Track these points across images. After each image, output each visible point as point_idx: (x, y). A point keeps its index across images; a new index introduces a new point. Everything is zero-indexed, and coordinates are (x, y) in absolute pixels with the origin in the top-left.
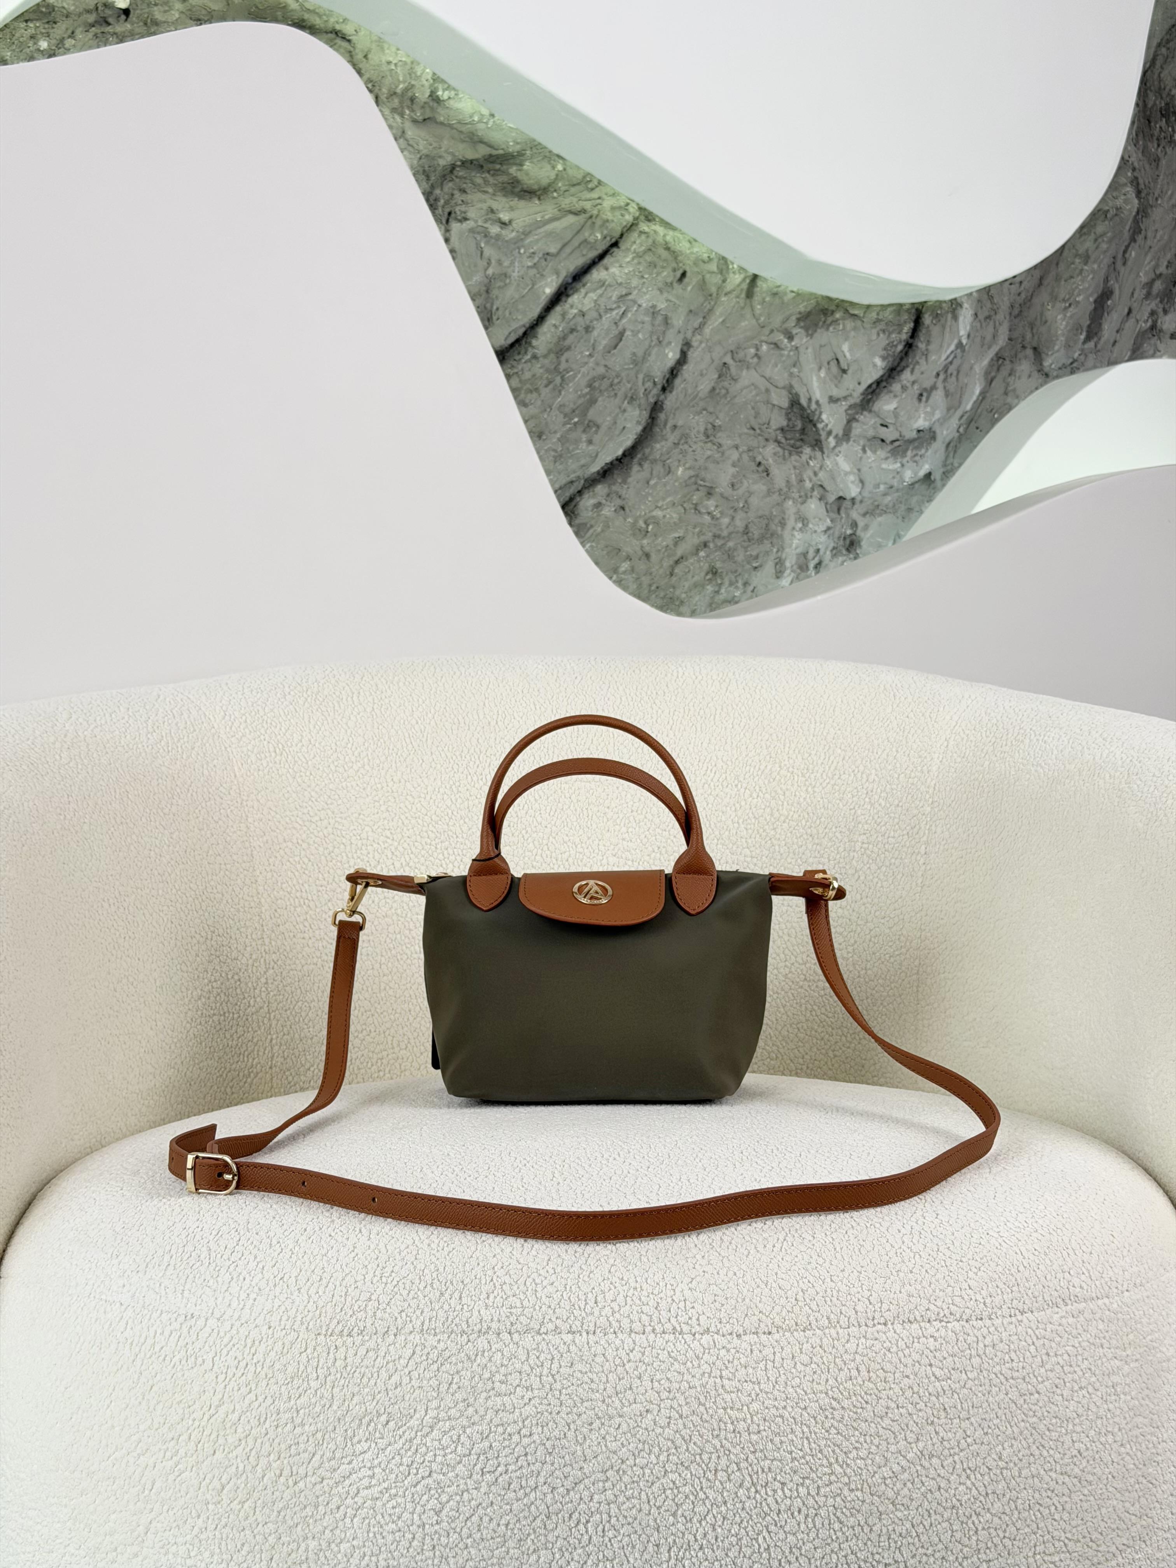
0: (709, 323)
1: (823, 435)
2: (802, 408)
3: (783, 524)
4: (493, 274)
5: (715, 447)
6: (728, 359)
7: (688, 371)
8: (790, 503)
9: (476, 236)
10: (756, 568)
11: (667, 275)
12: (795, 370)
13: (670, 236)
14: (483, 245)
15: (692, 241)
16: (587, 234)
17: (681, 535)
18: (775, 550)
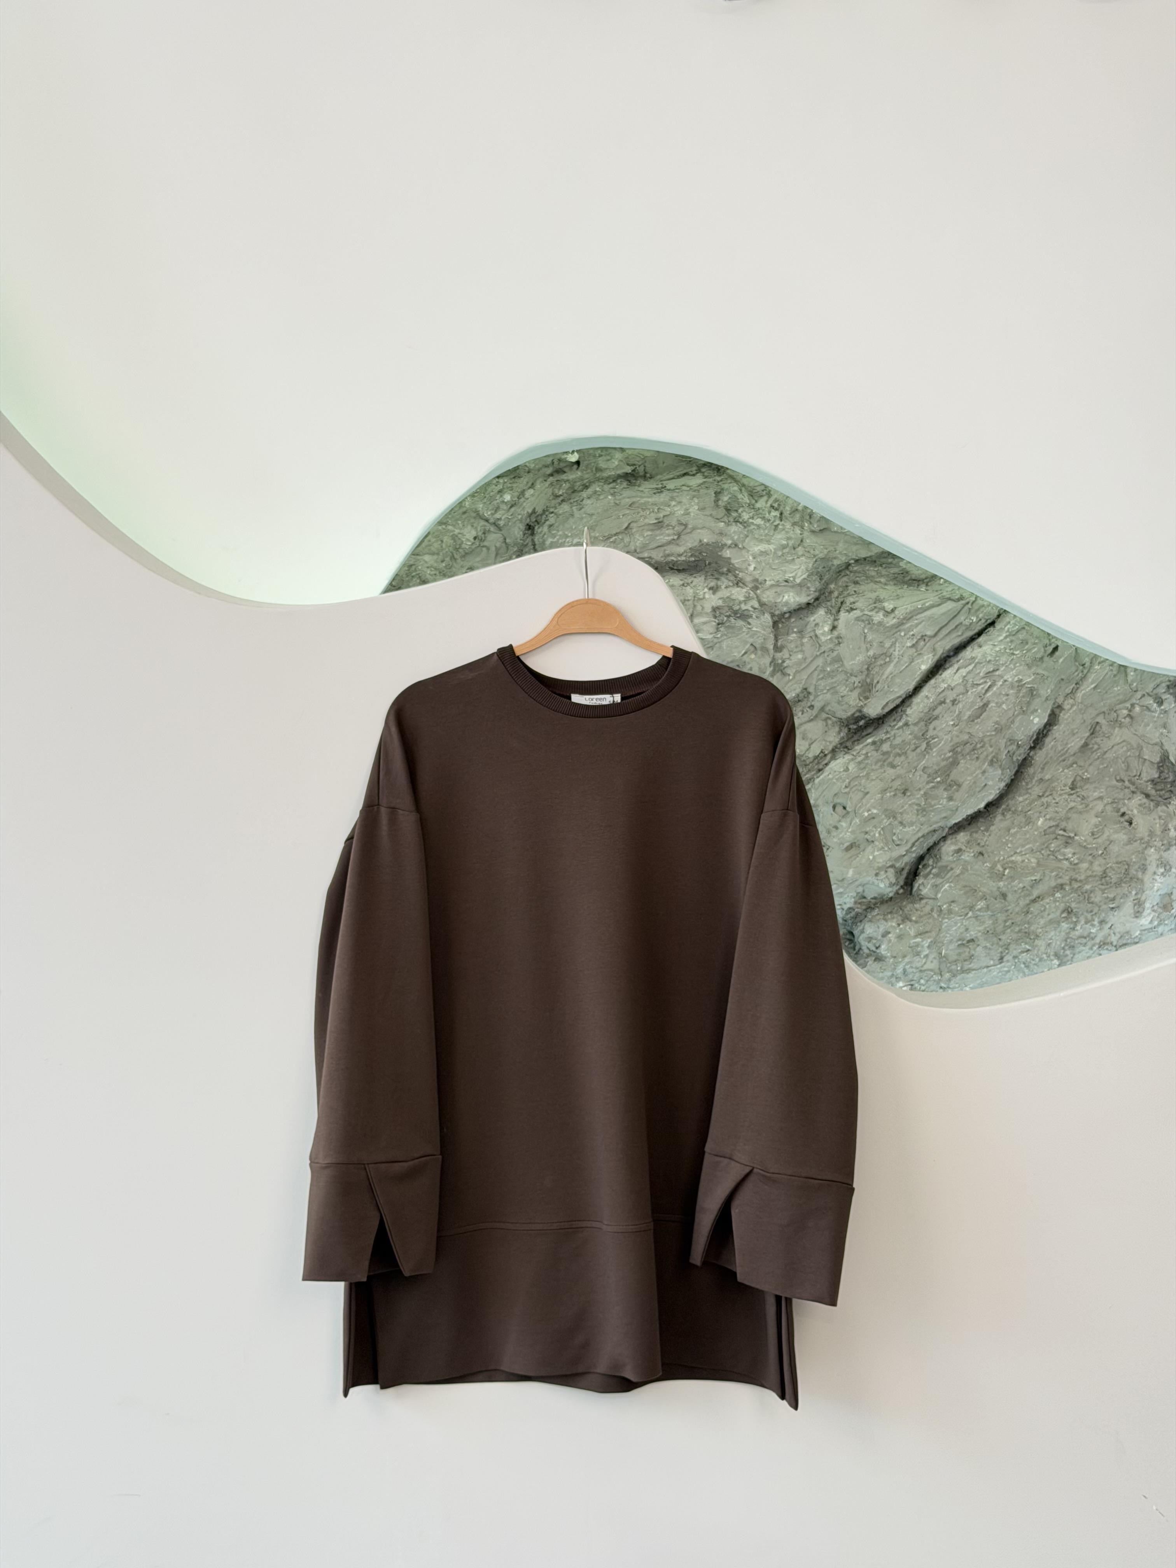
0: (1082, 688)
3: (1144, 868)
4: (874, 655)
5: (1079, 799)
6: (1100, 720)
7: (1057, 731)
8: (1152, 850)
9: (860, 623)
10: (1113, 908)
11: (1037, 650)
12: (1165, 731)
14: (866, 631)
16: (962, 618)
17: (1038, 878)
18: (1134, 893)
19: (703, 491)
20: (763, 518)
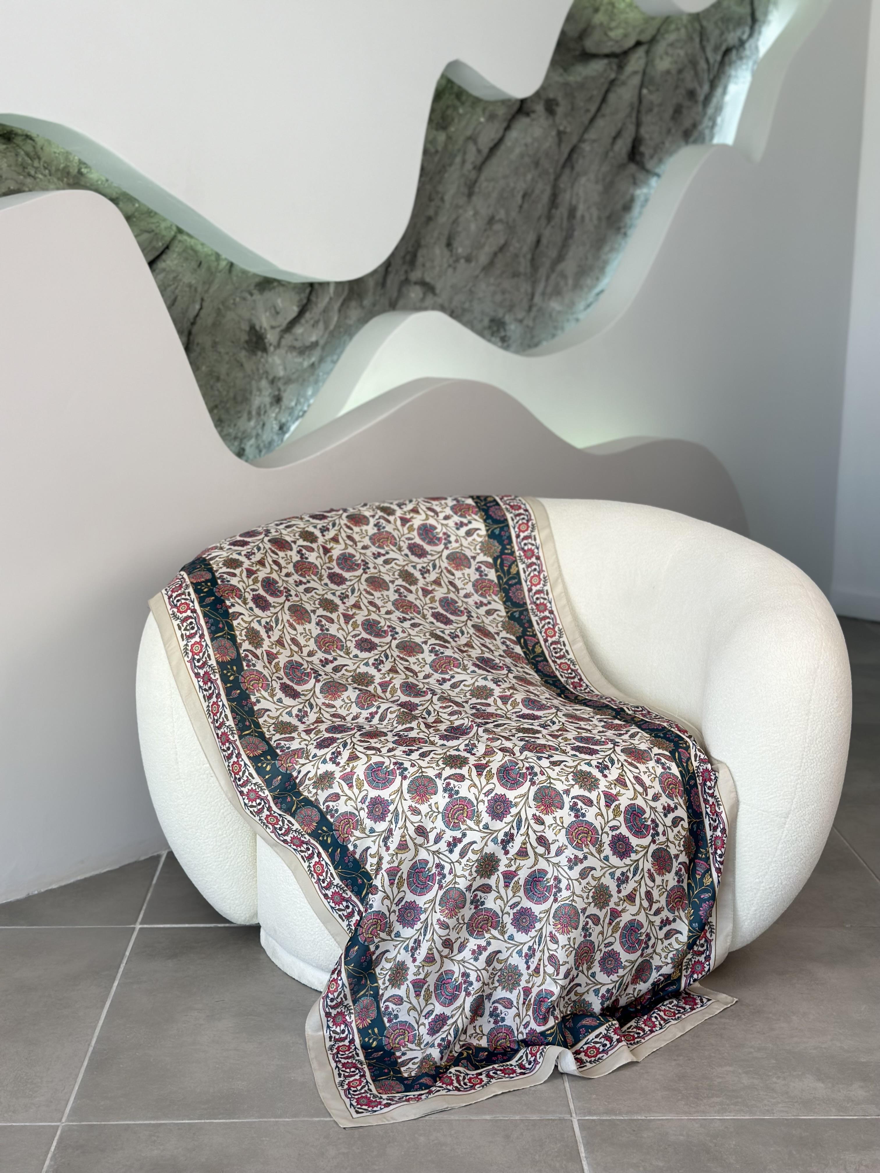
0: (212, 287)
1: (268, 345)
2: (256, 331)
3: (251, 393)
5: (218, 354)
6: (221, 307)
7: (203, 314)
8: (254, 382)
11: (194, 264)
12: (253, 312)
13: (192, 242)
15: (203, 244)
16: (155, 244)
18: (248, 407)
19: (9, 154)
20: (42, 174)
